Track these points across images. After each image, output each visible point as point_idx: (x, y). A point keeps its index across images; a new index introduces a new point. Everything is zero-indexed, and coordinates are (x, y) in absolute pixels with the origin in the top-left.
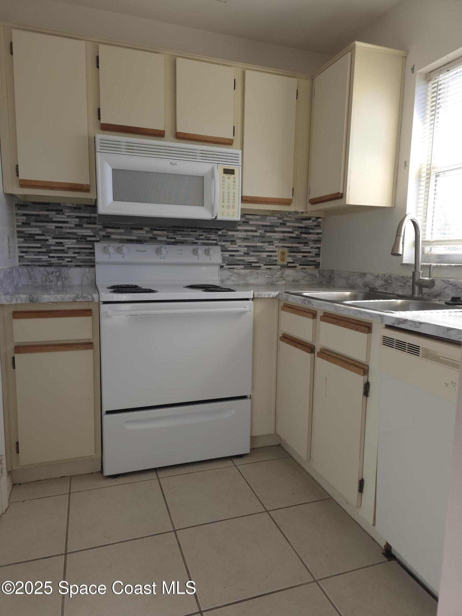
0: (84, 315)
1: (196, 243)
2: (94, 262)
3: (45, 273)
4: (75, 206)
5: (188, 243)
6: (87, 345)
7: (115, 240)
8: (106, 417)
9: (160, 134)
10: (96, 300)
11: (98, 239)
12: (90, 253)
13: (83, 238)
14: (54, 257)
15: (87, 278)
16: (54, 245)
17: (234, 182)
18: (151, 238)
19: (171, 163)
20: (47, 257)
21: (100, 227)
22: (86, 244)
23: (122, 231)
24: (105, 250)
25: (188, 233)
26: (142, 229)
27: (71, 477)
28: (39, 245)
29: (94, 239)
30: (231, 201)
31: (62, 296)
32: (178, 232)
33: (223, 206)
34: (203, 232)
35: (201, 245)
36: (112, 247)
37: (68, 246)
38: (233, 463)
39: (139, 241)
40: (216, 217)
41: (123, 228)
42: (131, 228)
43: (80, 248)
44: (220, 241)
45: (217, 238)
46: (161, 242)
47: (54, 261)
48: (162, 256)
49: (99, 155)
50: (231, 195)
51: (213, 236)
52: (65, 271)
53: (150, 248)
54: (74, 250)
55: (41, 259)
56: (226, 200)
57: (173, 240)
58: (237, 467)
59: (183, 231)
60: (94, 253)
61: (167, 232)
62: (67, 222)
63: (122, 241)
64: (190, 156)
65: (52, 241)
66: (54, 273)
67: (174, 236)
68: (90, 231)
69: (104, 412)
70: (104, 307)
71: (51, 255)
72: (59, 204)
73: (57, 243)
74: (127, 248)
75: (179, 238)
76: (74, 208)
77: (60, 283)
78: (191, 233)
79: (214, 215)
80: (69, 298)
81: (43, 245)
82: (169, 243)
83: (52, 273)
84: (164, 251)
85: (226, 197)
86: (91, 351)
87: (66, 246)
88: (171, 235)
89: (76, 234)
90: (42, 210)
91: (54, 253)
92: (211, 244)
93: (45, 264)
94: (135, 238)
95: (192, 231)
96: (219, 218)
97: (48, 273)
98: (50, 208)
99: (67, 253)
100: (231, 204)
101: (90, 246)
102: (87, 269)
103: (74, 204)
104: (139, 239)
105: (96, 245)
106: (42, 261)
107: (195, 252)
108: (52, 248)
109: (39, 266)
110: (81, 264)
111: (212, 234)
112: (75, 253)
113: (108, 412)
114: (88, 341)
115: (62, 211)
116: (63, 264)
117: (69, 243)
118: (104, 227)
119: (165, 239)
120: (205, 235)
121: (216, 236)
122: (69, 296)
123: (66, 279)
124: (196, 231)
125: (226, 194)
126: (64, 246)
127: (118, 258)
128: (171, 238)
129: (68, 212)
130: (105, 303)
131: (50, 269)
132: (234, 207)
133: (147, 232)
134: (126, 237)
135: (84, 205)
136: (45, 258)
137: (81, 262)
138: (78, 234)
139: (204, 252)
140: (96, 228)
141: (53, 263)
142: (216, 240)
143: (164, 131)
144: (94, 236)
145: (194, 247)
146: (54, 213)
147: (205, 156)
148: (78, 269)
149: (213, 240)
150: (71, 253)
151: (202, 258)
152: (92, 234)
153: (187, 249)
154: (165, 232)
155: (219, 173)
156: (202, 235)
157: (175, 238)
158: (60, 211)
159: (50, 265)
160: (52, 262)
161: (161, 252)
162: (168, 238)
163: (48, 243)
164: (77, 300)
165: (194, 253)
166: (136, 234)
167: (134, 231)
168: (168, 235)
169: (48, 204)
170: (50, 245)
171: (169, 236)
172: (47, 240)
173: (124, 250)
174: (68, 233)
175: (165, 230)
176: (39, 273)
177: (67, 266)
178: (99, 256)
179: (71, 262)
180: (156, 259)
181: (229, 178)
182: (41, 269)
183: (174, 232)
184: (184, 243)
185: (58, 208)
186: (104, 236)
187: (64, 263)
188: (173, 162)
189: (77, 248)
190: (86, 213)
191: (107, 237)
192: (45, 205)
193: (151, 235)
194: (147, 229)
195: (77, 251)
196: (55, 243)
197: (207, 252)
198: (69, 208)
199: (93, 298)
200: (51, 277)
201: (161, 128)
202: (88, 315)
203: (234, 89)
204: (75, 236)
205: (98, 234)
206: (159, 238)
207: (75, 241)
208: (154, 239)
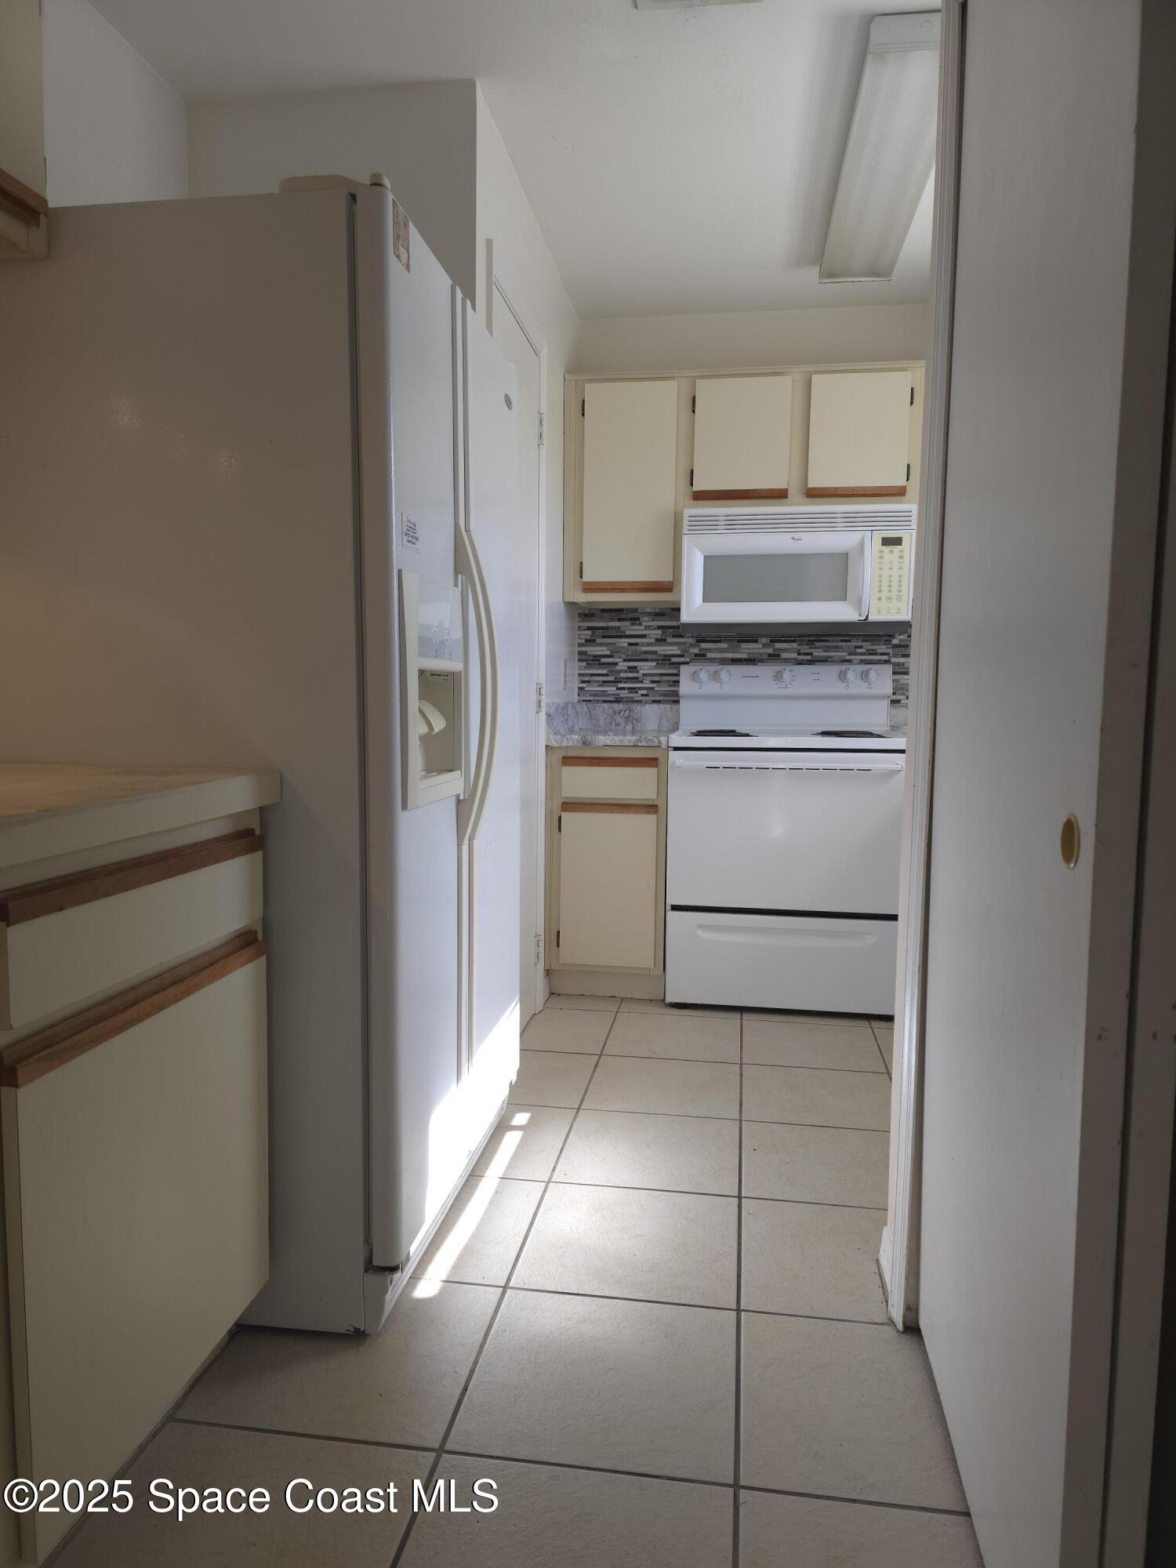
0: (648, 766)
1: (849, 661)
2: (678, 695)
3: (610, 712)
4: (657, 611)
5: (833, 661)
6: (651, 808)
7: (712, 660)
8: (671, 914)
9: (780, 495)
10: (664, 745)
11: (688, 660)
12: (674, 682)
13: (666, 660)
14: (624, 689)
15: (668, 720)
16: (626, 672)
17: (901, 557)
18: (770, 655)
19: (793, 538)
20: (615, 689)
21: (691, 640)
22: (669, 669)
23: (724, 645)
24: (695, 677)
25: (836, 644)
26: (756, 641)
27: (622, 999)
28: (605, 672)
29: (681, 660)
30: (895, 588)
31: (622, 738)
32: (818, 644)
33: (880, 599)
34: (863, 641)
35: (859, 664)
36: (704, 671)
37: (644, 672)
38: (870, 1025)
39: (751, 661)
40: (867, 616)
41: (726, 641)
42: (739, 641)
43: (661, 675)
44: (896, 656)
45: (890, 651)
46: (787, 660)
47: (624, 694)
48: (784, 685)
49: (686, 539)
50: (895, 580)
51: (882, 648)
52: (637, 708)
53: (765, 671)
54: (653, 678)
55: (606, 691)
56: (885, 588)
57: (809, 657)
58: (873, 1031)
59: (827, 641)
60: (678, 682)
61: (798, 645)
62: (644, 636)
63: (724, 662)
64: (828, 523)
65: (623, 665)
66: (623, 712)
67: (810, 651)
68: (676, 648)
69: (668, 908)
70: (673, 754)
71: (620, 685)
72: (635, 610)
73: (628, 667)
74: (726, 672)
75: (818, 653)
76: (657, 614)
77: (629, 728)
78: (841, 644)
79: (863, 614)
80: (630, 741)
81: (611, 671)
82: (800, 663)
83: (620, 713)
84: (787, 675)
85: (885, 584)
86: (654, 817)
87: (641, 672)
88: (805, 649)
89: (655, 653)
90: (612, 620)
91: (625, 682)
92: (879, 662)
93: (612, 698)
94: (745, 656)
95: (842, 641)
96: (872, 618)
97: (615, 712)
98: (624, 616)
99: (642, 682)
100: (894, 594)
101: (675, 671)
102: (668, 707)
103: (655, 609)
104: (750, 657)
105: (683, 668)
106: (608, 695)
107: (842, 677)
108: (623, 675)
109: (604, 701)
110: (661, 698)
111: (880, 644)
112: (652, 682)
113: (675, 908)
114: (651, 803)
115: (638, 619)
116: (636, 699)
117: (646, 668)
118: (697, 641)
119: (794, 655)
120: (867, 645)
121: (888, 648)
122: (629, 738)
123: (638, 720)
124: (849, 641)
125: (885, 579)
126: (638, 672)
127: (711, 688)
128: (804, 654)
129: (646, 621)
130: (676, 749)
131: (617, 707)
132: (899, 597)
133: (764, 645)
134: (730, 655)
135: (670, 608)
136: (611, 690)
137: (661, 695)
138: (659, 653)
139: (859, 677)
140: (686, 643)
141: (622, 698)
142: (888, 654)
143: (787, 490)
144: (682, 656)
145: (843, 667)
146: (628, 623)
147: (851, 521)
148: (656, 706)
149: (882, 654)
150: (647, 682)
151: (857, 686)
152: (679, 652)
153: (829, 672)
154: (795, 645)
155: (873, 546)
156: (861, 647)
157: (811, 654)
158: (635, 620)
159: (618, 701)
160: (621, 696)
161: (781, 677)
162: (799, 654)
163: (617, 668)
164: (639, 744)
165: (840, 679)
166: (746, 650)
167: (744, 645)
168: (799, 650)
169: (621, 610)
170: (620, 671)
171: (802, 651)
172: (617, 664)
173: (724, 675)
174: (646, 652)
175: (795, 641)
176: (603, 711)
177: (641, 701)
178: (686, 687)
179: (647, 695)
180: (774, 689)
181: (891, 552)
182: (606, 705)
183: (811, 643)
184: (827, 661)
185: (633, 615)
186: (696, 655)
187: (637, 697)
188: (796, 536)
189: (656, 675)
190: (672, 621)
191: (701, 656)
192: (616, 612)
193: (770, 651)
194: (764, 640)
195: (656, 679)
196: (626, 668)
197: (864, 676)
198: (649, 614)
199: (660, 742)
200: (618, 719)
201: (782, 486)
202: (652, 766)
203: (912, 403)
204: (654, 657)
205: (688, 652)
206: (784, 655)
207: (654, 664)
208: (774, 657)
